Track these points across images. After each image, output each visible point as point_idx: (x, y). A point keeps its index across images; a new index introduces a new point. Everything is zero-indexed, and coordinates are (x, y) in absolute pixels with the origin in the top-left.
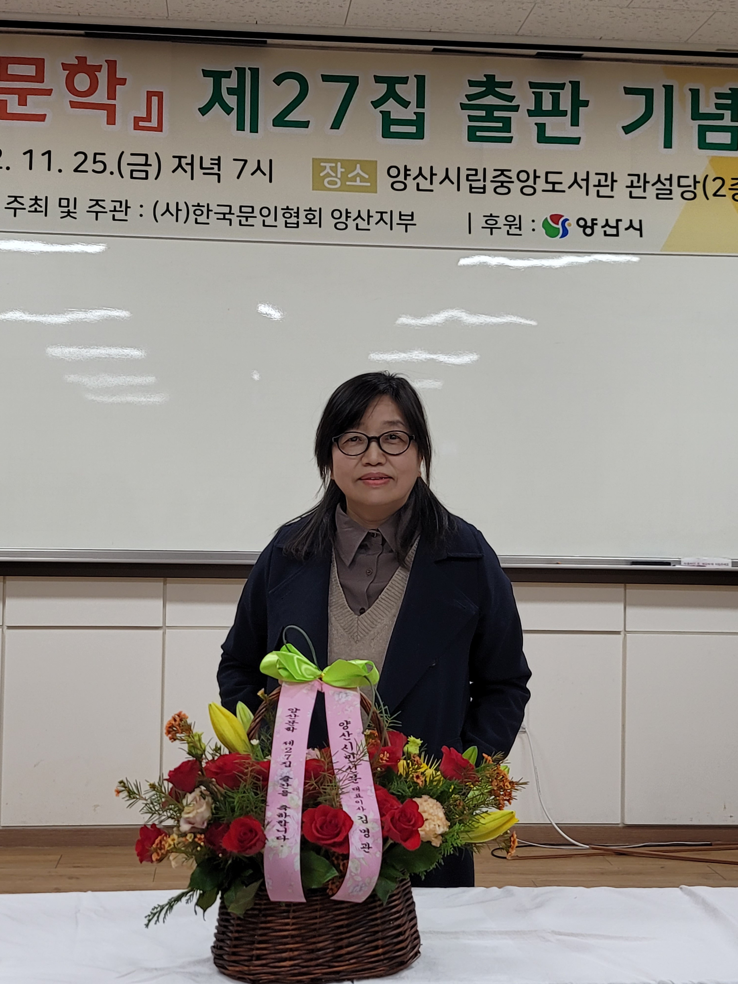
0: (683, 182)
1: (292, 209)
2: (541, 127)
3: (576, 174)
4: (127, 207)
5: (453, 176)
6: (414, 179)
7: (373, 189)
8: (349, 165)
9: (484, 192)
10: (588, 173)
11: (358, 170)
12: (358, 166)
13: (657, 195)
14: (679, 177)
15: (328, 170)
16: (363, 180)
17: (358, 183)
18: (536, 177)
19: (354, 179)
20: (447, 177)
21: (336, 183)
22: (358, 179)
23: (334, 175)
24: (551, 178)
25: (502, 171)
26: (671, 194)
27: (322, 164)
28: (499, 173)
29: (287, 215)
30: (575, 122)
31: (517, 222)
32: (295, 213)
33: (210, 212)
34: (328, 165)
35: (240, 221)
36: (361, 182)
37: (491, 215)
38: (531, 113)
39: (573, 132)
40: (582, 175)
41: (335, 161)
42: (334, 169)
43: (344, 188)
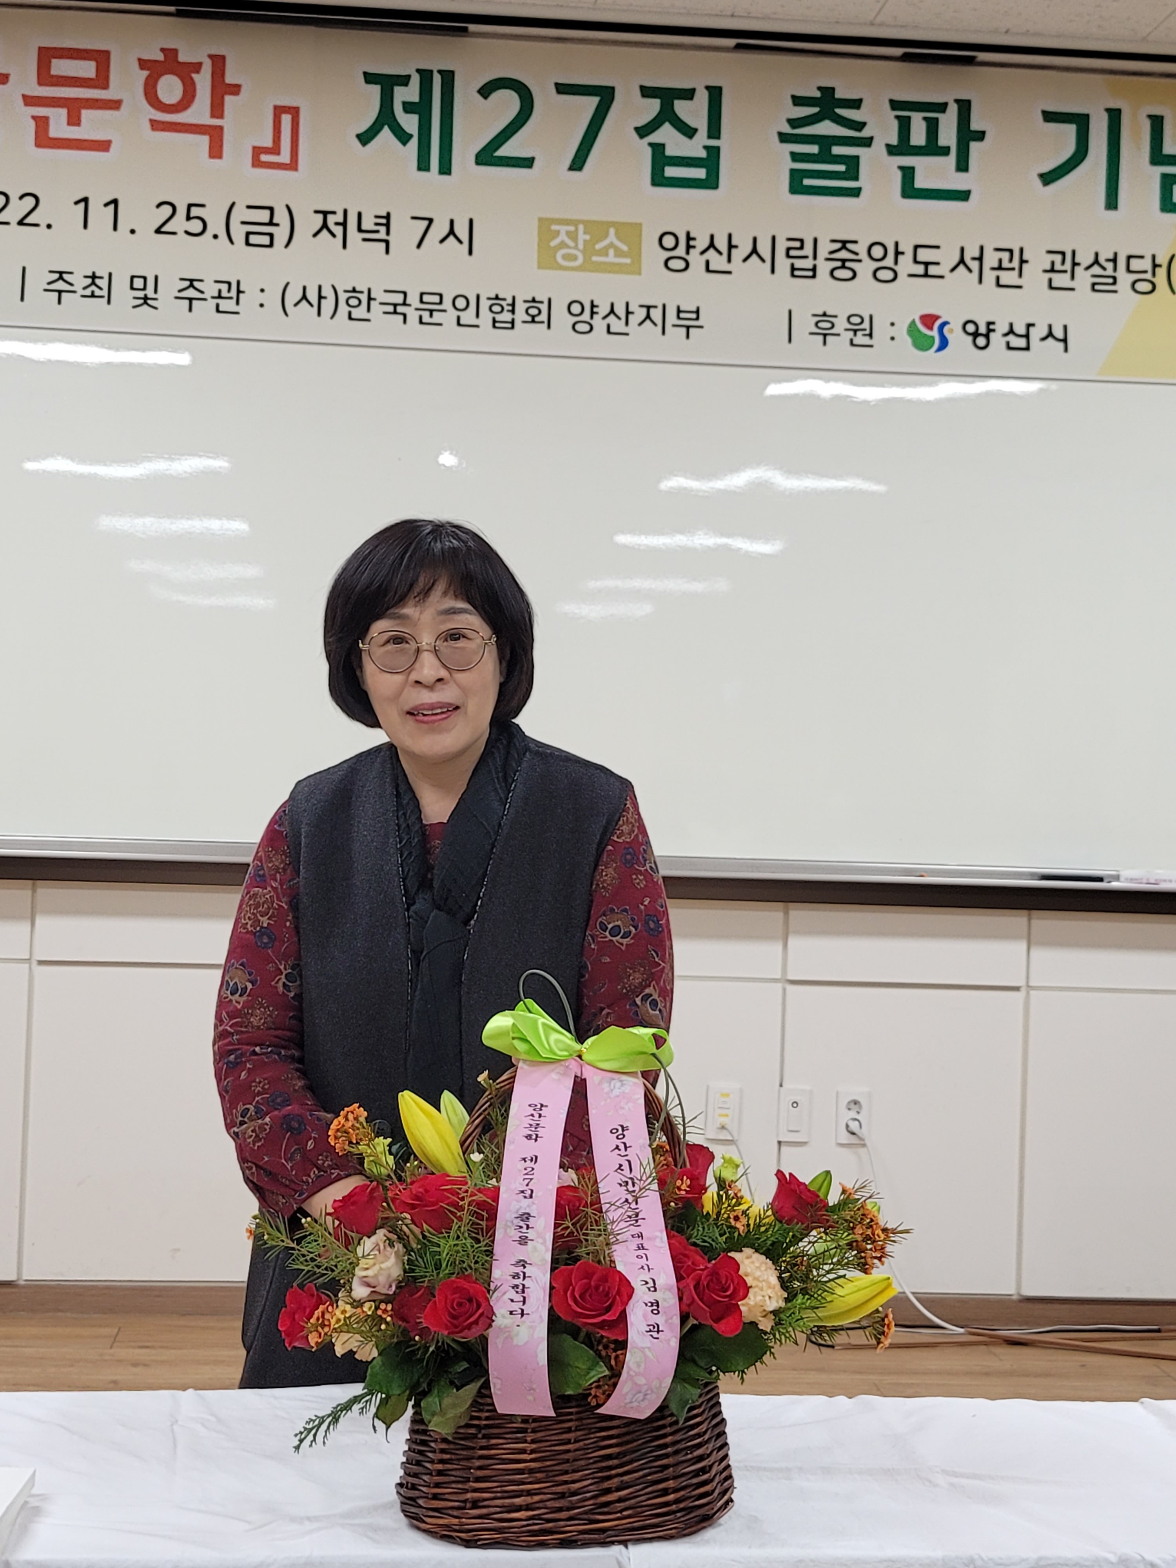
0: (1135, 264)
1: (504, 299)
2: (908, 173)
3: (962, 250)
4: (239, 292)
5: (764, 249)
6: (703, 253)
7: (635, 269)
8: (598, 229)
9: (814, 276)
10: (982, 248)
11: (612, 237)
12: (612, 231)
13: (1094, 285)
14: (1129, 257)
15: (563, 237)
16: (619, 253)
17: (611, 258)
18: (897, 253)
19: (604, 252)
20: (754, 251)
21: (575, 258)
22: (611, 252)
23: (571, 244)
24: (923, 255)
25: (844, 243)
26: (1114, 283)
27: (554, 227)
28: (839, 245)
29: (497, 309)
30: (963, 166)
31: (866, 325)
32: (508, 305)
33: (372, 302)
34: (563, 229)
35: (421, 317)
36: (616, 256)
37: (825, 315)
38: (892, 150)
39: (958, 182)
40: (972, 252)
41: (575, 223)
42: (573, 235)
43: (588, 267)
